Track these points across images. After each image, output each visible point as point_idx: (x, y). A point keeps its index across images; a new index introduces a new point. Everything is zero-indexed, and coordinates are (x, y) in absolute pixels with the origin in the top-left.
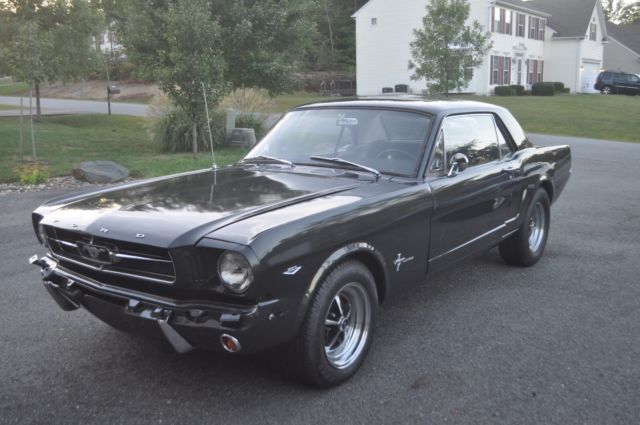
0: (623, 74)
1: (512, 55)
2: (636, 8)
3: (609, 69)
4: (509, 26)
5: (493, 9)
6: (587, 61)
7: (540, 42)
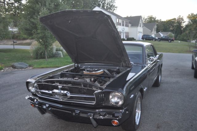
0: (148, 35)
1: (121, 31)
2: (148, 19)
3: (144, 34)
4: (120, 23)
5: (116, 19)
6: (139, 32)
7: (128, 28)
